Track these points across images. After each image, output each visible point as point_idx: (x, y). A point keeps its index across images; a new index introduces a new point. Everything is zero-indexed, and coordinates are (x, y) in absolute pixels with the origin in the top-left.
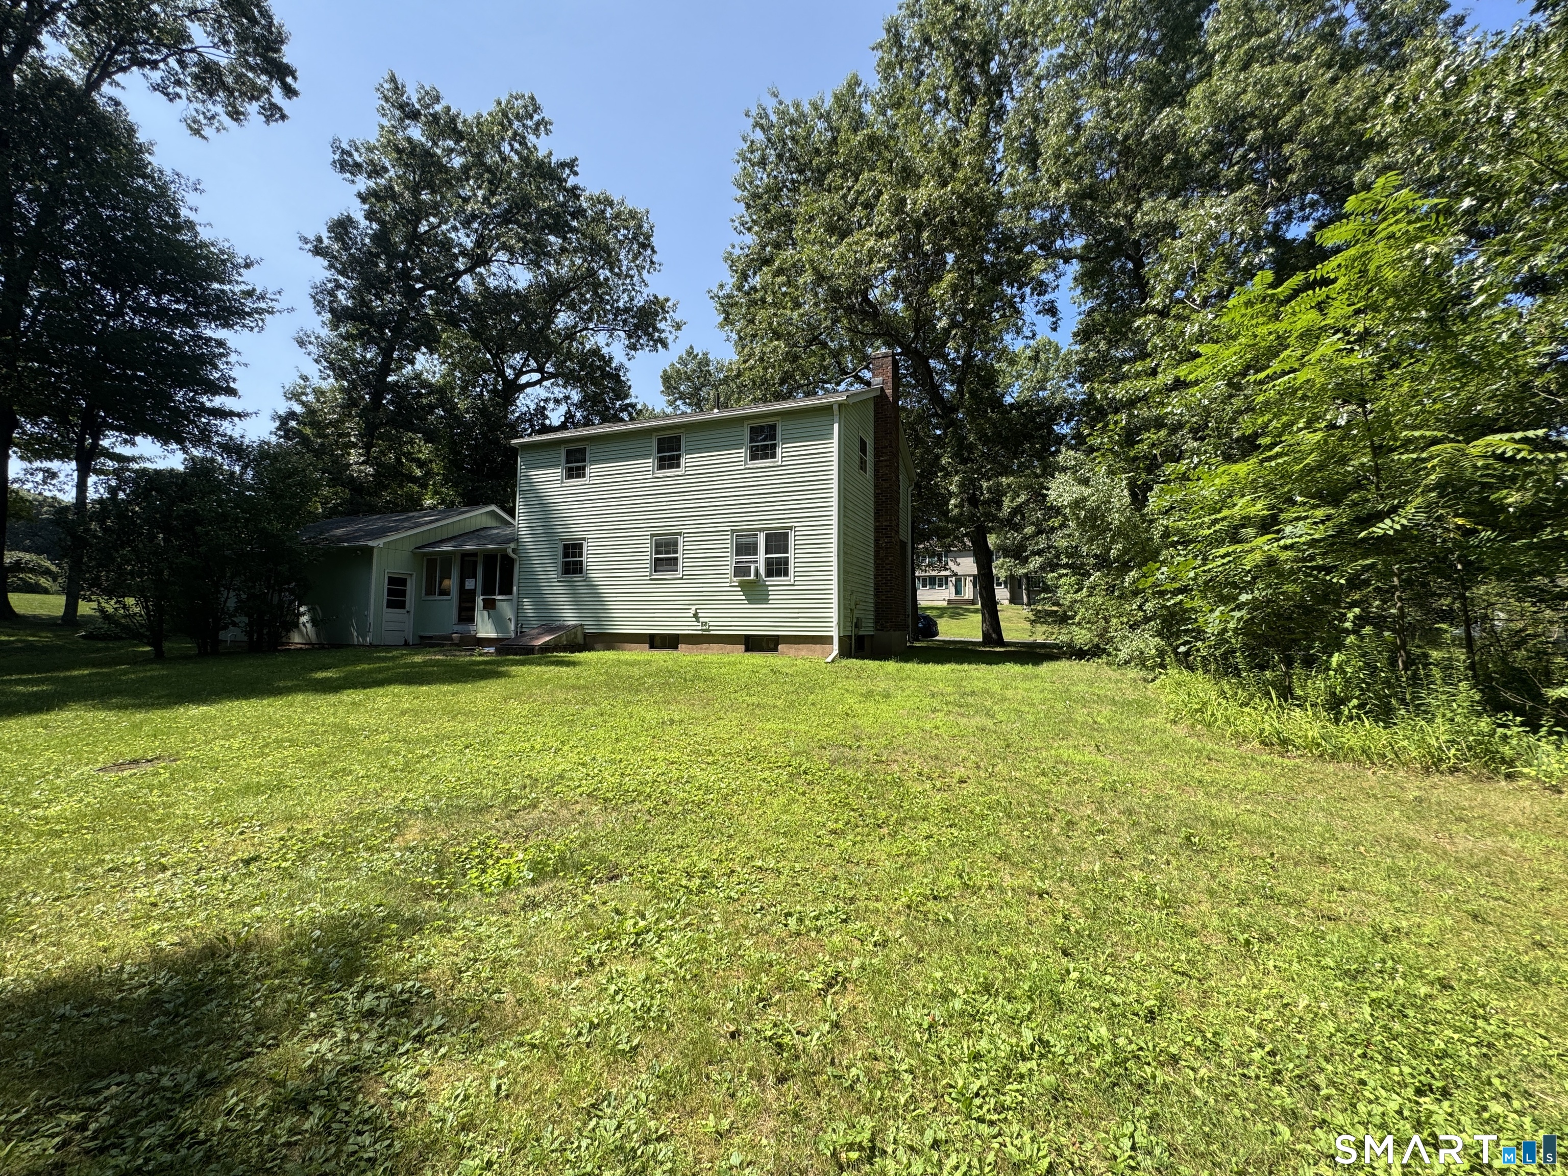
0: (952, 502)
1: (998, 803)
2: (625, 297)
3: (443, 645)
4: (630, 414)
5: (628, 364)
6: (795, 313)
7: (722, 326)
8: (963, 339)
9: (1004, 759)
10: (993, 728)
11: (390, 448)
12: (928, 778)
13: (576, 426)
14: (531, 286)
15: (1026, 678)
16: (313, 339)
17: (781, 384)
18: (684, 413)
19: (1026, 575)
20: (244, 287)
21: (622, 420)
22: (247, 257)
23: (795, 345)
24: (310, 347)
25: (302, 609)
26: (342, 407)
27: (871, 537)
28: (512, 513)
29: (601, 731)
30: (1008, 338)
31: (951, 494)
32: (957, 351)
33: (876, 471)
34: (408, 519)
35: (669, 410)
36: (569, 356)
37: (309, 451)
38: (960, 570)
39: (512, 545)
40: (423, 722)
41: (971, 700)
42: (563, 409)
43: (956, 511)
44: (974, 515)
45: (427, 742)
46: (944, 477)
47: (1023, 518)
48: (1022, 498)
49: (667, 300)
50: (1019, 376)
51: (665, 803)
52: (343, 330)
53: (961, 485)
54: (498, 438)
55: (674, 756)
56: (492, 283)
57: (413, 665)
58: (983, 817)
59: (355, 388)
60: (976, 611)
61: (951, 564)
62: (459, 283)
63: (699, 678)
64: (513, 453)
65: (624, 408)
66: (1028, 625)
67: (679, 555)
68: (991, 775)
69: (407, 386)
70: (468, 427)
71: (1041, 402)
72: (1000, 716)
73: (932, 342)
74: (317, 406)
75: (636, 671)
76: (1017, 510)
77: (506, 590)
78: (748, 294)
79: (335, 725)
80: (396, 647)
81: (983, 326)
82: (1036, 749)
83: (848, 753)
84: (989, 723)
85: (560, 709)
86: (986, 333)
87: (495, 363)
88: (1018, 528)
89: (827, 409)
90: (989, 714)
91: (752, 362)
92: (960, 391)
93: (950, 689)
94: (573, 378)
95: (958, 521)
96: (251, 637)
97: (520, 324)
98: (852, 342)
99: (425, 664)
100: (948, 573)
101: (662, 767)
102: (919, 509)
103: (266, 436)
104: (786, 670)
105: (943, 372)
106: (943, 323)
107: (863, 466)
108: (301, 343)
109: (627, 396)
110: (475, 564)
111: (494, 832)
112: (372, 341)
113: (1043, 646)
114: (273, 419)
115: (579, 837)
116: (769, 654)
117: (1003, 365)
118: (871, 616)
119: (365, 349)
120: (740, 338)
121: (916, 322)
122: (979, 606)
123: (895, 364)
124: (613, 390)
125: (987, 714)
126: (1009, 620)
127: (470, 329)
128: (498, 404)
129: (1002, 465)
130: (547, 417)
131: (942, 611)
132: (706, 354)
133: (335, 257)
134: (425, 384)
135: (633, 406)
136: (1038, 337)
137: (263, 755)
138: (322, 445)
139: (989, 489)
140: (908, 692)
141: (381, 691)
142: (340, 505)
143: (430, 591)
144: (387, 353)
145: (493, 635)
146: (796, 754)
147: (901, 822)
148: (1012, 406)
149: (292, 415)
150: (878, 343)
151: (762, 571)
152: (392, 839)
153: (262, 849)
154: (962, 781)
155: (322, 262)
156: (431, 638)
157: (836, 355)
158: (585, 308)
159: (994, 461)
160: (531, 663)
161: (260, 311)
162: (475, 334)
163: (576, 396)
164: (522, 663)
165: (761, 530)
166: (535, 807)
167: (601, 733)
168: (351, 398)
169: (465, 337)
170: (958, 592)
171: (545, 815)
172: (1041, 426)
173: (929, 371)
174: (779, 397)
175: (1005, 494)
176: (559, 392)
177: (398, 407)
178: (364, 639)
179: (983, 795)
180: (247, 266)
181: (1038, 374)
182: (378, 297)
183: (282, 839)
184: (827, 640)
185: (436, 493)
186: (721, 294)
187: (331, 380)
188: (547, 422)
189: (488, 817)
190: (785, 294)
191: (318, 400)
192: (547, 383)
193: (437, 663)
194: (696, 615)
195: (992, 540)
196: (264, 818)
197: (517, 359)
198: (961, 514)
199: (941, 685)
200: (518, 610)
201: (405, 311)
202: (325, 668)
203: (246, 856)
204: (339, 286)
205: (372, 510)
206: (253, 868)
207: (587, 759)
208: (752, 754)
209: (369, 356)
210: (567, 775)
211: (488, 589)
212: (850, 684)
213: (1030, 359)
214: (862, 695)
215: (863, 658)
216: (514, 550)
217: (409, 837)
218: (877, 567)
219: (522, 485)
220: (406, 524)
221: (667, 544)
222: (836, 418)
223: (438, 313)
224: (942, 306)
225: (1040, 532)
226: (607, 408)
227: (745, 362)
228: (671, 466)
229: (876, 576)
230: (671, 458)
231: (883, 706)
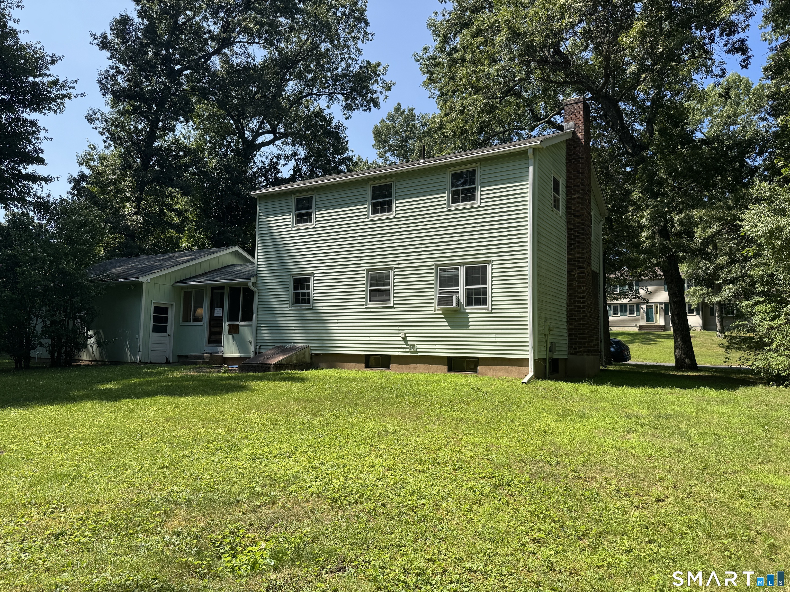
0: (644, 234)
1: (697, 522)
2: (343, 65)
3: (196, 363)
4: (348, 166)
5: (345, 123)
6: (492, 69)
7: (426, 85)
8: (653, 81)
9: (701, 481)
10: (690, 450)
11: (156, 201)
12: (626, 495)
13: (303, 178)
14: (265, 61)
15: (722, 402)
16: (99, 116)
17: (479, 133)
18: (392, 164)
19: (719, 303)
20: (50, 79)
21: (341, 172)
22: (54, 55)
23: (492, 97)
24: (97, 122)
25: (90, 333)
26: (120, 169)
27: (564, 268)
28: (252, 252)
29: (327, 439)
30: (697, 77)
31: (642, 228)
32: (647, 93)
33: (569, 208)
34: (169, 259)
35: (380, 161)
36: (297, 118)
37: (95, 205)
38: (651, 298)
39: (253, 280)
40: (183, 428)
41: (665, 422)
42: (292, 164)
43: (647, 242)
44: (665, 246)
45: (186, 444)
46: (635, 211)
47: (715, 247)
48: (715, 228)
49: (378, 65)
50: (709, 112)
51: (383, 505)
52: (121, 107)
53: (652, 219)
54: (240, 190)
55: (389, 463)
56: (235, 60)
57: (174, 380)
58: (682, 536)
59: (129, 153)
60: (668, 337)
61: (642, 293)
62: (209, 63)
63: (409, 394)
64: (253, 202)
65: (342, 161)
66: (722, 351)
67: (391, 287)
68: (689, 495)
69: (168, 150)
70: (216, 182)
71: (732, 136)
72: (696, 439)
73: (622, 87)
74: (101, 169)
75: (354, 387)
76: (708, 241)
77: (248, 317)
78: (449, 54)
79: (116, 428)
80: (159, 364)
81: (672, 68)
82: (735, 472)
83: (547, 468)
84: (686, 445)
85: (292, 419)
86: (676, 75)
87: (237, 127)
88: (709, 257)
89: (523, 154)
90: (684, 436)
91: (453, 115)
92: (650, 130)
93: (644, 412)
94: (300, 137)
95: (650, 252)
96: (53, 355)
97: (256, 93)
98: (544, 90)
99: (183, 378)
100: (639, 301)
101: (378, 473)
102: (611, 242)
103: (65, 196)
104: (485, 389)
105: (632, 114)
106: (633, 68)
107: (556, 204)
108: (90, 120)
109: (345, 150)
110: (222, 295)
111: (241, 523)
112: (143, 114)
113: (739, 371)
114: (69, 181)
115: (311, 532)
116: (469, 374)
117: (693, 103)
118: (565, 341)
119: (137, 121)
120: (442, 94)
121: (605, 69)
122: (671, 332)
123: (587, 109)
124: (333, 146)
125: (683, 436)
126: (702, 345)
127: (218, 100)
128: (239, 161)
129: (692, 197)
130: (279, 171)
131: (633, 337)
132: (411, 110)
133: (116, 50)
134: (182, 147)
135: (350, 159)
136: (728, 75)
137: (64, 450)
138: (105, 200)
139: (681, 222)
140: (603, 413)
141: (149, 400)
142: (118, 248)
143: (186, 318)
144: (153, 124)
145: (236, 355)
146: (499, 466)
147: (600, 535)
148: (702, 141)
149: (83, 177)
150: (569, 90)
151: (463, 300)
152: (162, 524)
153: (67, 527)
154: (660, 500)
155: (106, 54)
156: (186, 357)
157: (529, 103)
158: (310, 76)
159: (685, 194)
160: (268, 379)
161: (63, 97)
162: (221, 104)
163: (302, 153)
164: (261, 379)
165: (461, 264)
166: (274, 503)
167: (327, 440)
168: (126, 162)
169: (213, 107)
170: (649, 318)
171: (282, 511)
172: (733, 159)
173: (619, 113)
174: (477, 145)
175: (696, 226)
176: (288, 150)
177: (162, 167)
178: (136, 357)
179: (681, 514)
180: (53, 62)
181: (728, 109)
182: (148, 78)
183: (81, 519)
184: (522, 362)
185: (190, 236)
186: (425, 56)
187: (112, 148)
188: (280, 175)
189: (236, 510)
190: (482, 53)
191: (102, 164)
192: (278, 142)
193: (192, 378)
194: (405, 339)
195: (683, 269)
196: (68, 501)
197: (255, 123)
198: (653, 246)
199: (635, 407)
200: (257, 334)
201: (167, 89)
202: (107, 381)
203: (55, 531)
204: (119, 72)
205: (141, 252)
206: (61, 541)
207: (316, 463)
208: (458, 464)
209: (140, 127)
210: (300, 476)
211: (233, 317)
212: (547, 404)
213: (720, 96)
214: (558, 414)
215: (558, 379)
216: (254, 284)
217: (175, 523)
218: (570, 296)
219: (260, 229)
220: (168, 263)
221: (380, 278)
222: (531, 162)
223: (193, 89)
224: (631, 54)
225: (733, 261)
226: (329, 162)
227: (447, 115)
228: (383, 211)
229: (569, 305)
230: (383, 203)
231: (578, 425)
